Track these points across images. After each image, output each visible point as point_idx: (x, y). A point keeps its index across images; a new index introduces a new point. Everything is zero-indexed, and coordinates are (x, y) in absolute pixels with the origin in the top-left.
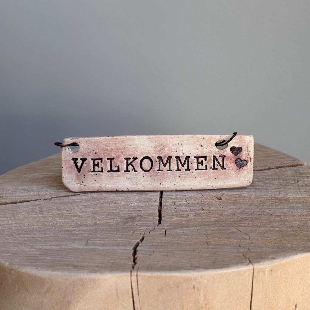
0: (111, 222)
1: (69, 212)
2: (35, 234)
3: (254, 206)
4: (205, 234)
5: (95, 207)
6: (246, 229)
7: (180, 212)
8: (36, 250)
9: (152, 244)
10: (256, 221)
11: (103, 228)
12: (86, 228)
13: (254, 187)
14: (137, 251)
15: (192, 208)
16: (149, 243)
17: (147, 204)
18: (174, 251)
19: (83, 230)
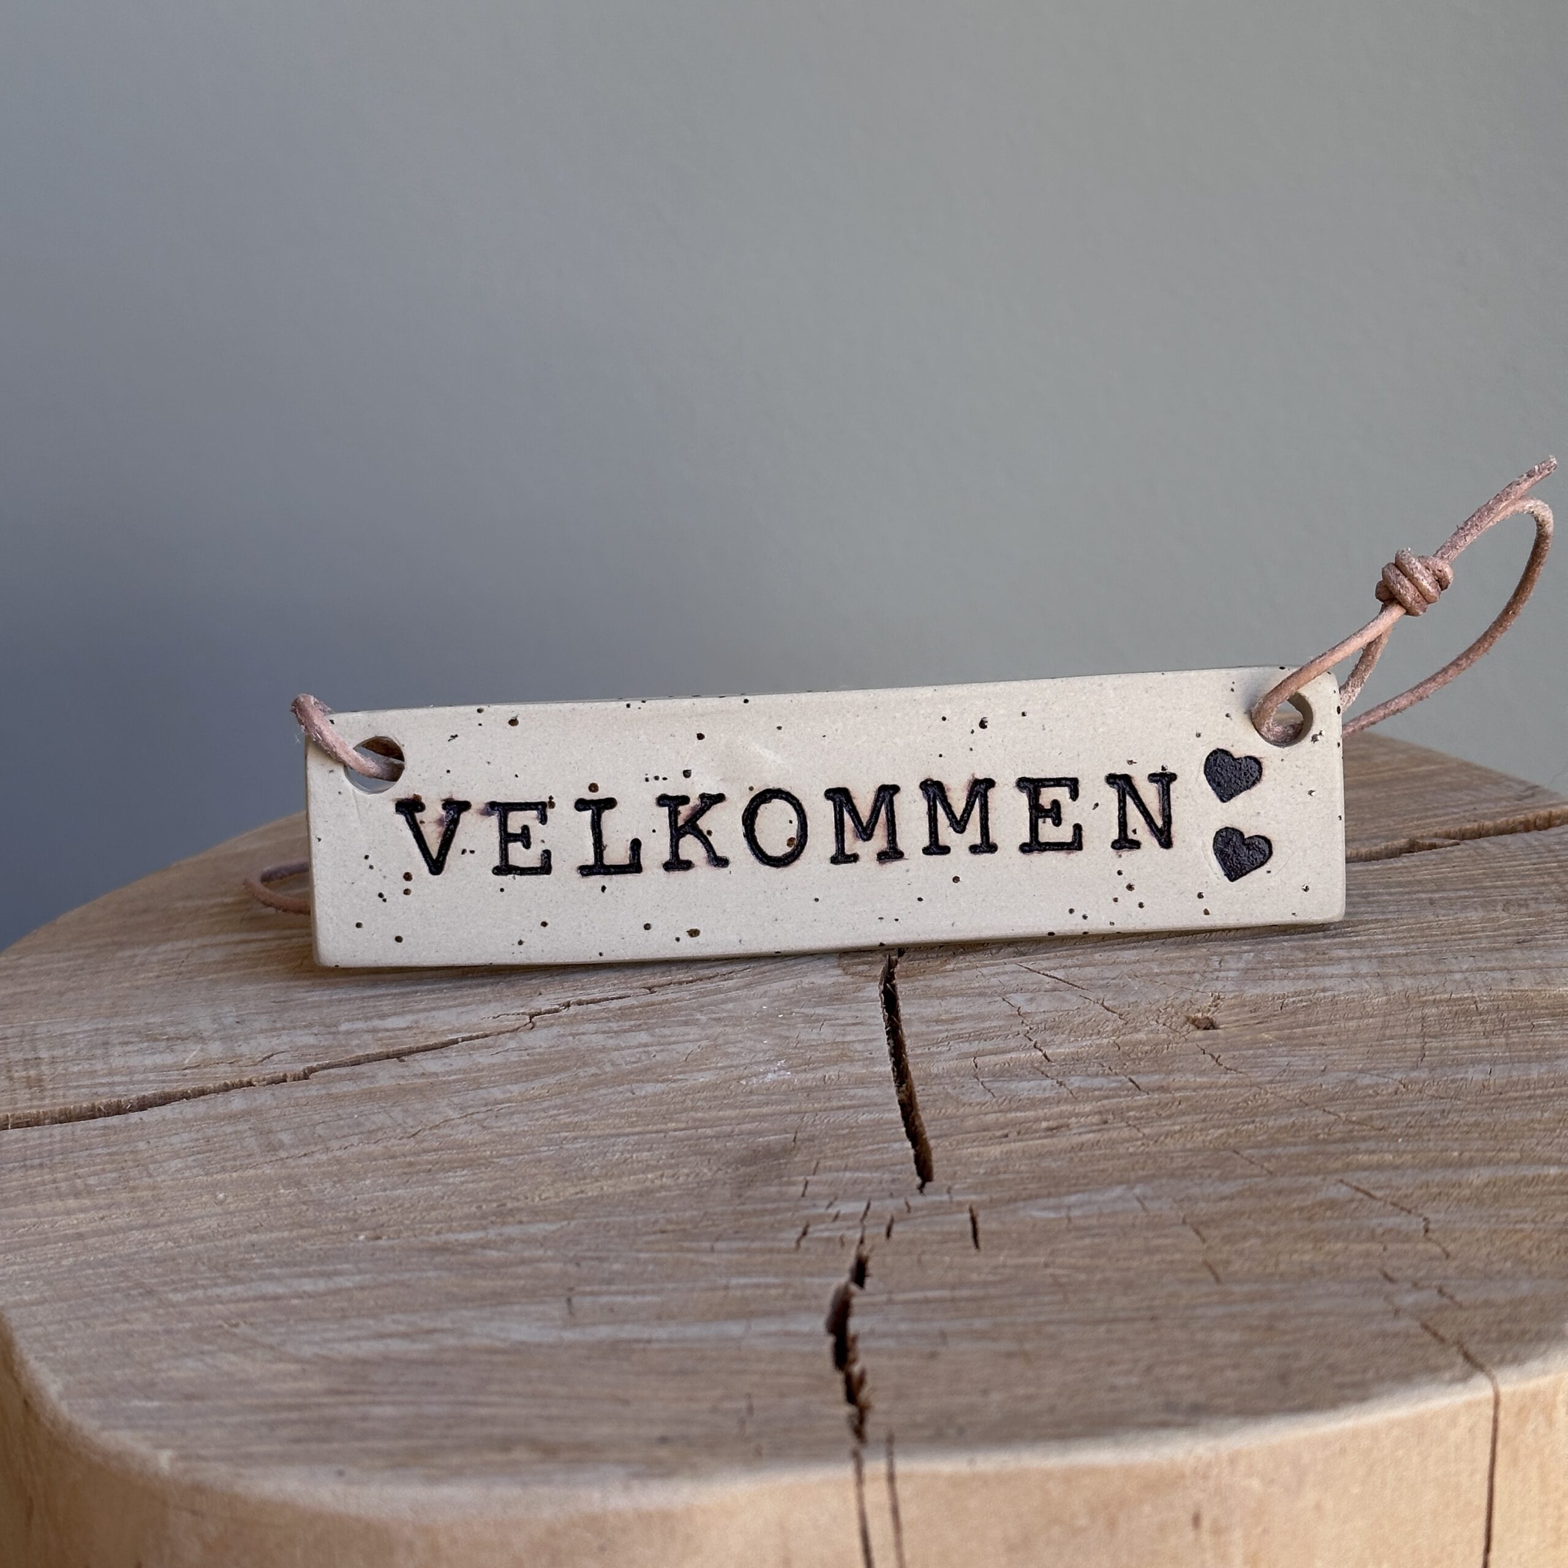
0: (662, 1187)
1: (425, 1145)
2: (271, 1278)
3: (1394, 1051)
4: (1184, 1222)
5: (555, 1107)
6: (1394, 1183)
7: (1017, 1109)
8: (304, 1370)
9: (918, 1295)
10: (1432, 1136)
11: (635, 1223)
12: (541, 1226)
13: (1368, 951)
14: (855, 1339)
15: (1075, 1082)
16: (904, 1291)
17: (832, 1072)
18: (1051, 1329)
19: (530, 1241)
